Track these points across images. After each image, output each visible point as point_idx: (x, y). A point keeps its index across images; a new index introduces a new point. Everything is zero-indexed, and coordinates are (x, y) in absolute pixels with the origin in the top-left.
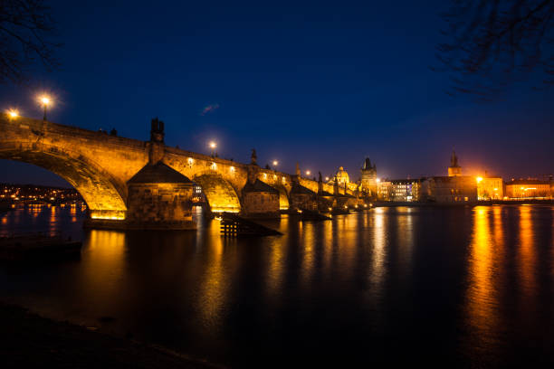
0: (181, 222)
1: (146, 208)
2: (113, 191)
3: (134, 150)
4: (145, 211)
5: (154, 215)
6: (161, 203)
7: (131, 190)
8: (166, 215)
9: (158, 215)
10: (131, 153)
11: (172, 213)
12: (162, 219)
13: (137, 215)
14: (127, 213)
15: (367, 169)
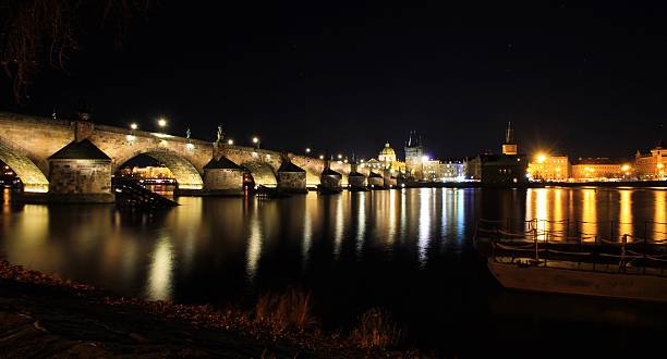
0: (98, 194)
1: (66, 181)
2: (34, 167)
3: (56, 129)
4: (65, 185)
5: (74, 188)
6: (79, 177)
7: (51, 166)
8: (85, 188)
9: (77, 188)
10: (52, 131)
11: (89, 186)
12: (81, 191)
13: (58, 188)
14: (50, 187)
15: (412, 146)
